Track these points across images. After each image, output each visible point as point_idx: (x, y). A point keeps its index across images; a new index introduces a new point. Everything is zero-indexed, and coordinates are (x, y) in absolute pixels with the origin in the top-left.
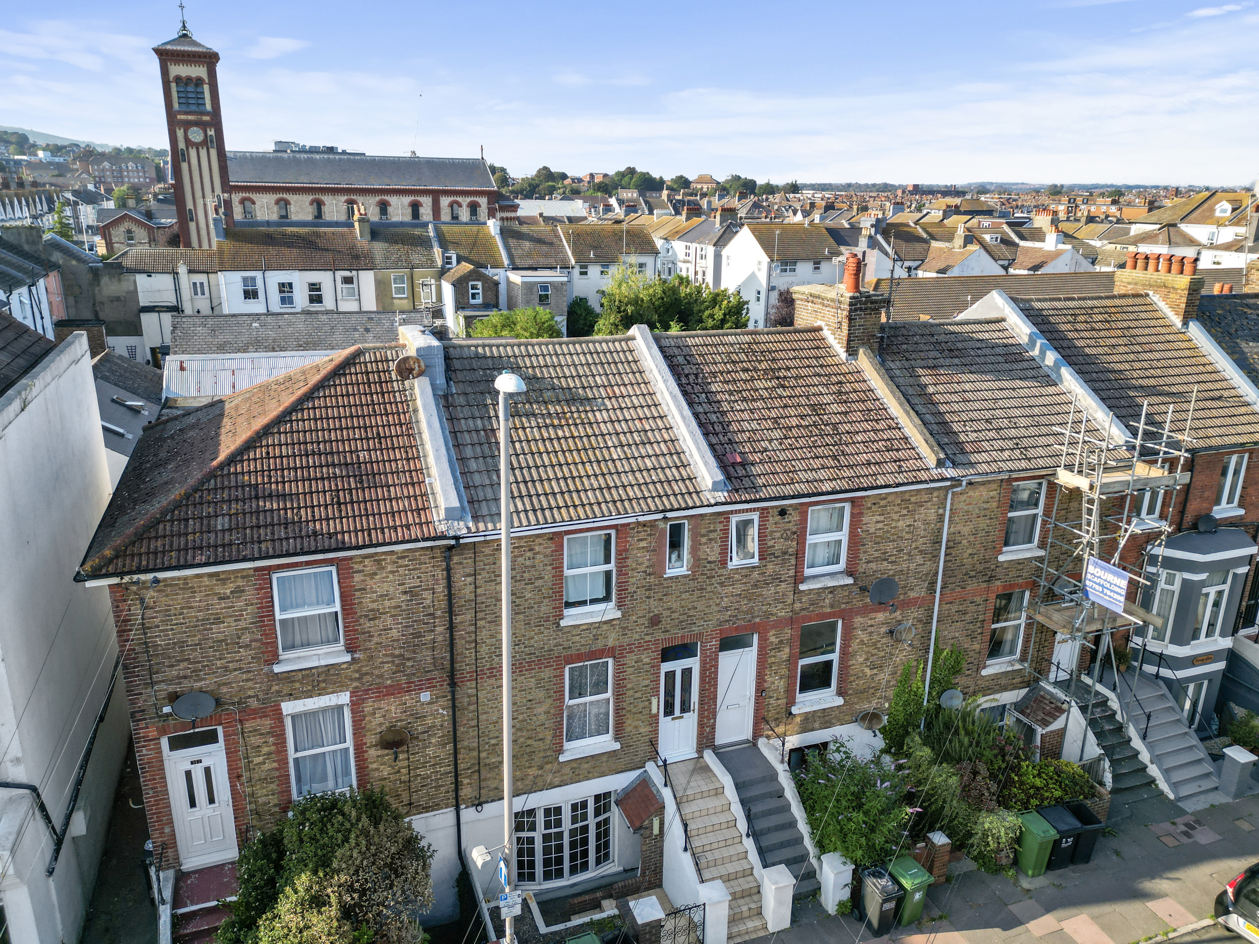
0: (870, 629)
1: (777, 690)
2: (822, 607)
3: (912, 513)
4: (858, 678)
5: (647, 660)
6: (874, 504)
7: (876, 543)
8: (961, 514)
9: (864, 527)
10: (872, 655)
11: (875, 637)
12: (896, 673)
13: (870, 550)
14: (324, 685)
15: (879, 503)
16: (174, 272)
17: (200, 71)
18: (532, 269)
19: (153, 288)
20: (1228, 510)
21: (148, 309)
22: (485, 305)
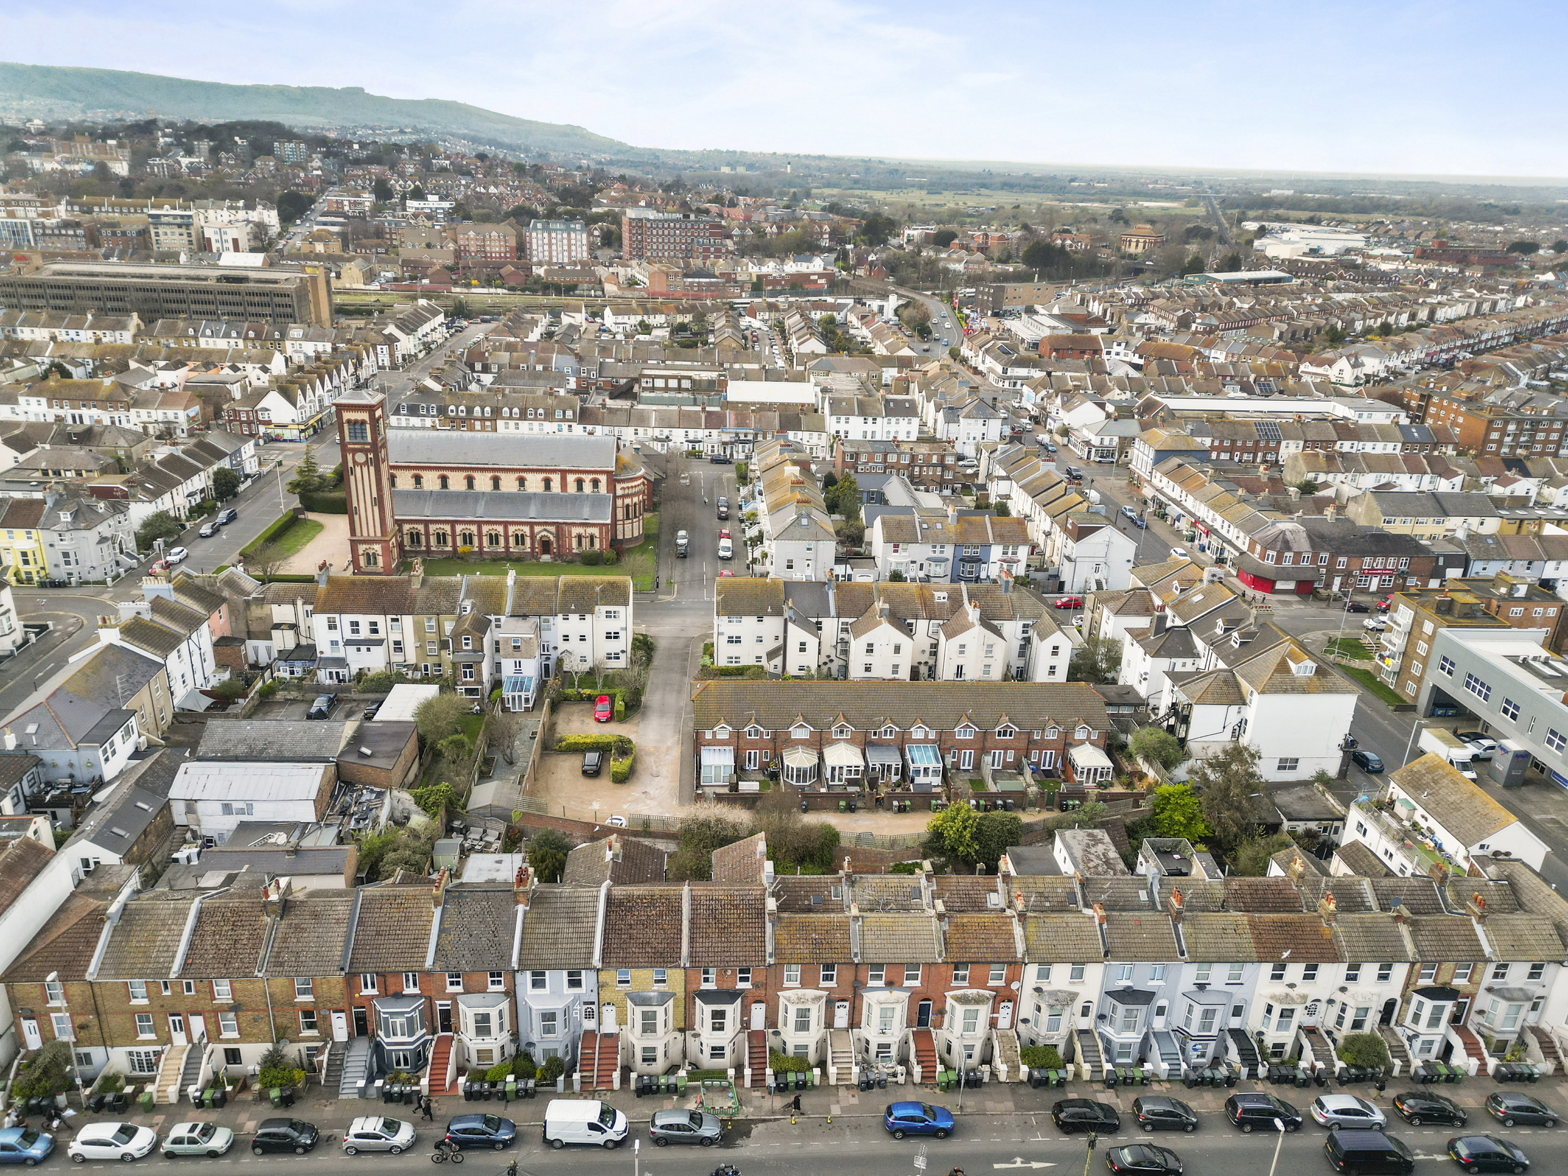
0: (246, 1016)
4: (245, 1030)
5: (162, 1016)
6: (237, 981)
7: (241, 992)
9: (235, 987)
10: (249, 1024)
11: (248, 1019)
14: (61, 1011)
16: (294, 603)
17: (364, 416)
18: (525, 616)
19: (282, 613)
20: (411, 990)
21: (277, 626)
22: (474, 651)
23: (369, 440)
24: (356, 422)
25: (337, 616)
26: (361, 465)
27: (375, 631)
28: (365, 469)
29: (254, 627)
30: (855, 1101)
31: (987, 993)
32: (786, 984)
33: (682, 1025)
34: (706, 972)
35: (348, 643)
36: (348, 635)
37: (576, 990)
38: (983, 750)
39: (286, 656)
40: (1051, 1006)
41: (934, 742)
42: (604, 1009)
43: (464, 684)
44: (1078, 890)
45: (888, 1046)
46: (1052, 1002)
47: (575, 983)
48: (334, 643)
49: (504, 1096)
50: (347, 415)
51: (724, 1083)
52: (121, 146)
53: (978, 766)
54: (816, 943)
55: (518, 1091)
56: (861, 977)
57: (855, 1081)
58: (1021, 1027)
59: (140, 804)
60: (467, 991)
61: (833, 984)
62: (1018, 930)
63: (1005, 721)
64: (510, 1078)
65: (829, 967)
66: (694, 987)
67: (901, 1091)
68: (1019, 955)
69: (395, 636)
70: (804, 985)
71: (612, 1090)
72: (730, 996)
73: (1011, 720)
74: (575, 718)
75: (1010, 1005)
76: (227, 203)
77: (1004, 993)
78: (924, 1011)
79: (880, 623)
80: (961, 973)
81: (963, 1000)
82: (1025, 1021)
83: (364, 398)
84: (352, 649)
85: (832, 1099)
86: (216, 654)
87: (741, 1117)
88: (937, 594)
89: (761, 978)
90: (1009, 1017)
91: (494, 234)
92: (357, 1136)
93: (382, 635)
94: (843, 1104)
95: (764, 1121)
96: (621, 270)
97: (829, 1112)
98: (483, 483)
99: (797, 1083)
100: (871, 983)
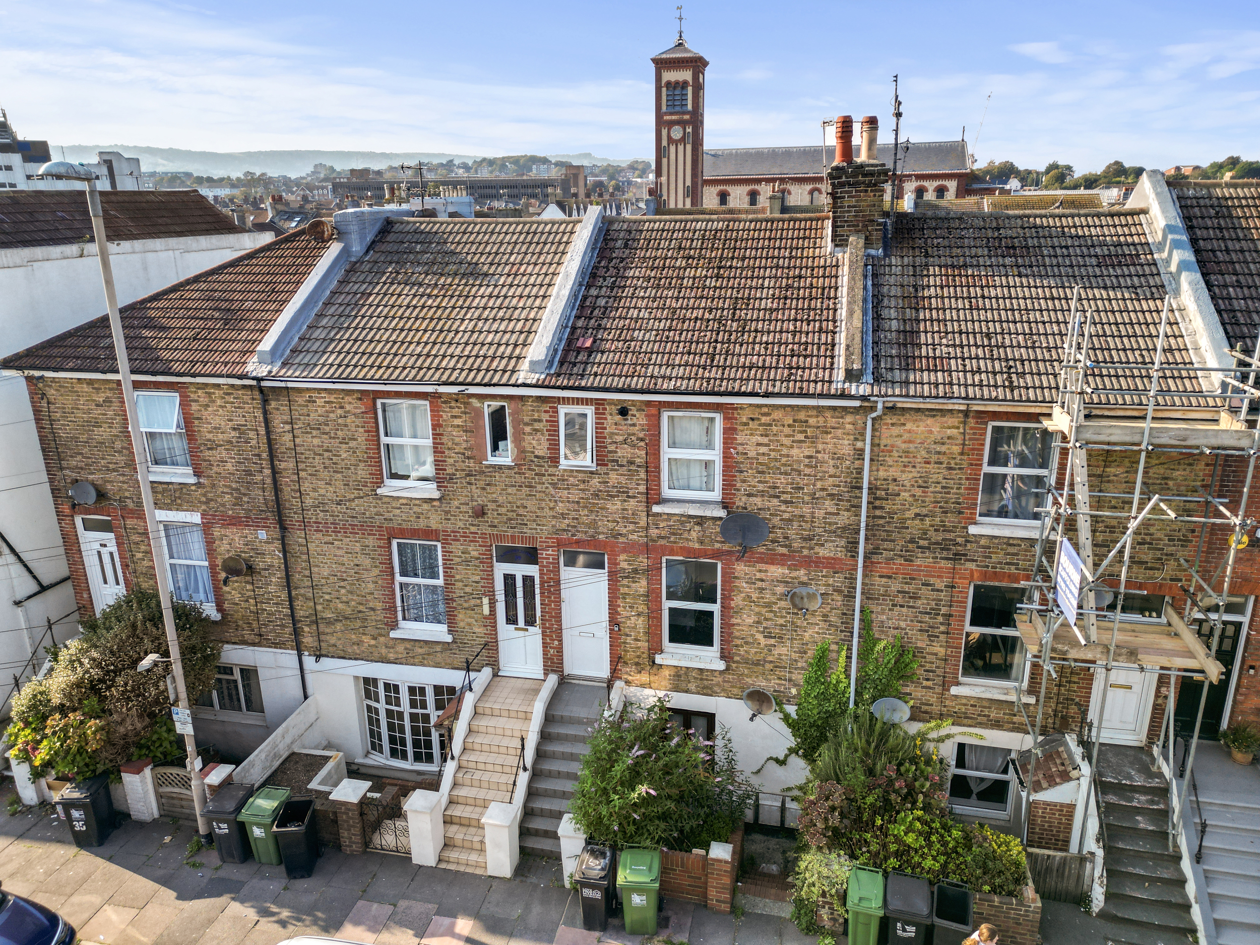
0: (759, 584)
1: (635, 628)
2: (687, 539)
3: (813, 440)
4: (747, 643)
5: (475, 554)
6: (752, 419)
7: (759, 472)
8: (896, 454)
9: (740, 448)
10: (766, 619)
11: (768, 597)
12: (805, 653)
13: (750, 480)
14: (179, 501)
15: (758, 419)
17: (686, 75)
23: (690, 107)
24: (677, 83)
26: (676, 142)
28: (681, 148)
50: (667, 76)
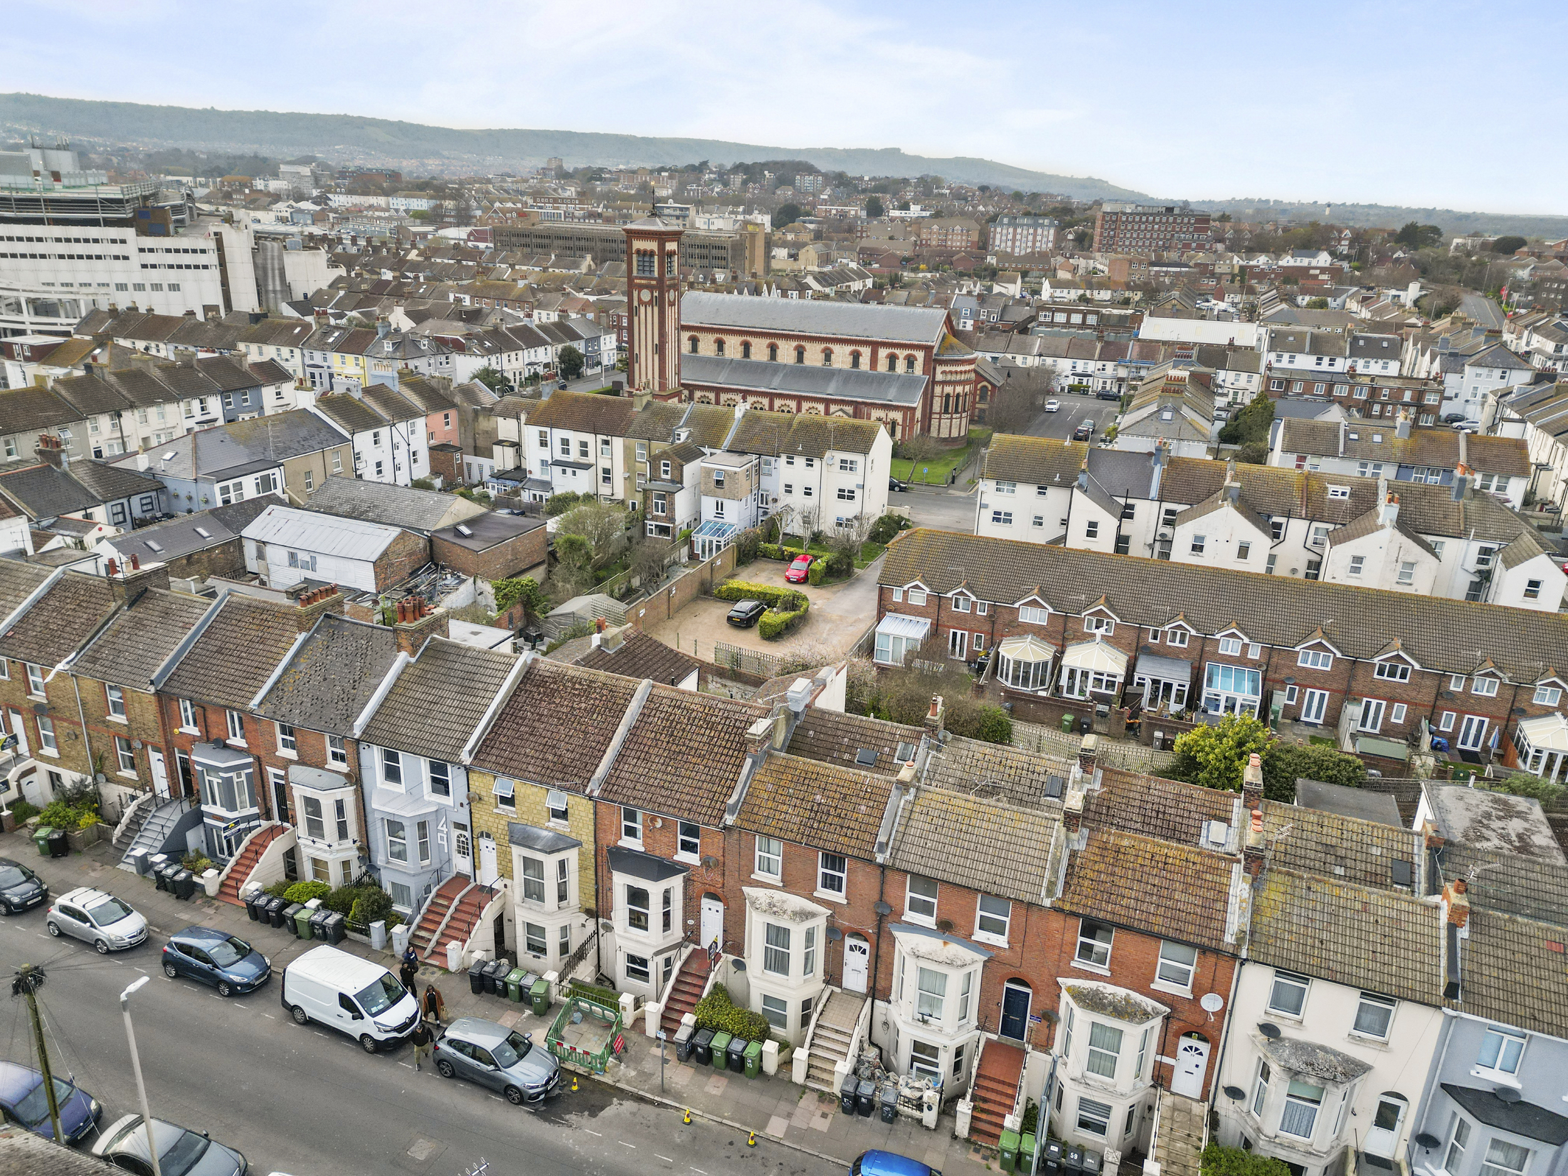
0: (62, 728)
1: (33, 739)
3: (64, 681)
7: (53, 689)
8: (85, 689)
11: (65, 733)
16: (518, 419)
17: (652, 245)
18: (743, 453)
19: (506, 428)
20: (238, 741)
21: (500, 443)
22: (672, 481)
23: (656, 274)
24: (645, 251)
25: (548, 430)
26: (646, 304)
27: (585, 454)
28: (649, 309)
29: (481, 443)
30: (821, 1125)
31: (1149, 1003)
32: (759, 875)
33: (592, 904)
34: (631, 816)
35: (557, 463)
36: (559, 456)
37: (441, 799)
38: (1348, 695)
39: (500, 476)
40: (1294, 1074)
41: (1255, 664)
42: (483, 842)
43: (655, 518)
44: (1421, 859)
45: (934, 1051)
46: (1295, 1064)
47: (441, 785)
48: (544, 463)
49: (294, 927)
50: (638, 245)
51: (609, 1014)
52: (671, 177)
53: (1333, 721)
54: (816, 810)
55: (312, 925)
56: (890, 898)
57: (836, 1090)
58: (1224, 1104)
59: (200, 530)
60: (301, 762)
61: (839, 897)
62: (1239, 887)
63: (1396, 648)
64: (313, 903)
65: (834, 860)
66: (608, 839)
67: (924, 1139)
68: (1229, 939)
69: (604, 463)
70: (787, 885)
71: (446, 970)
72: (664, 869)
73: (1405, 648)
74: (764, 574)
75: (1205, 1048)
76: (730, 208)
77: (1186, 1014)
78: (1015, 1004)
79: (1221, 506)
80: (1099, 945)
81: (1092, 1001)
82: (1235, 1093)
83: (655, 224)
84: (557, 470)
85: (784, 1106)
86: (432, 459)
87: (607, 1079)
88: (1331, 488)
89: (715, 852)
90: (1200, 1073)
91: (958, 227)
92: (65, 910)
93: (591, 459)
94: (798, 1122)
95: (641, 1099)
96: (1082, 263)
97: (763, 1126)
98: (786, 353)
99: (728, 1054)
100: (910, 916)
